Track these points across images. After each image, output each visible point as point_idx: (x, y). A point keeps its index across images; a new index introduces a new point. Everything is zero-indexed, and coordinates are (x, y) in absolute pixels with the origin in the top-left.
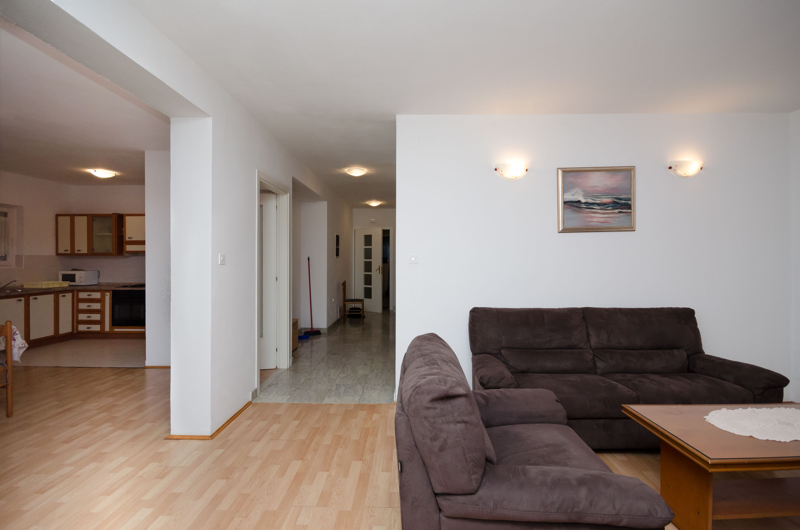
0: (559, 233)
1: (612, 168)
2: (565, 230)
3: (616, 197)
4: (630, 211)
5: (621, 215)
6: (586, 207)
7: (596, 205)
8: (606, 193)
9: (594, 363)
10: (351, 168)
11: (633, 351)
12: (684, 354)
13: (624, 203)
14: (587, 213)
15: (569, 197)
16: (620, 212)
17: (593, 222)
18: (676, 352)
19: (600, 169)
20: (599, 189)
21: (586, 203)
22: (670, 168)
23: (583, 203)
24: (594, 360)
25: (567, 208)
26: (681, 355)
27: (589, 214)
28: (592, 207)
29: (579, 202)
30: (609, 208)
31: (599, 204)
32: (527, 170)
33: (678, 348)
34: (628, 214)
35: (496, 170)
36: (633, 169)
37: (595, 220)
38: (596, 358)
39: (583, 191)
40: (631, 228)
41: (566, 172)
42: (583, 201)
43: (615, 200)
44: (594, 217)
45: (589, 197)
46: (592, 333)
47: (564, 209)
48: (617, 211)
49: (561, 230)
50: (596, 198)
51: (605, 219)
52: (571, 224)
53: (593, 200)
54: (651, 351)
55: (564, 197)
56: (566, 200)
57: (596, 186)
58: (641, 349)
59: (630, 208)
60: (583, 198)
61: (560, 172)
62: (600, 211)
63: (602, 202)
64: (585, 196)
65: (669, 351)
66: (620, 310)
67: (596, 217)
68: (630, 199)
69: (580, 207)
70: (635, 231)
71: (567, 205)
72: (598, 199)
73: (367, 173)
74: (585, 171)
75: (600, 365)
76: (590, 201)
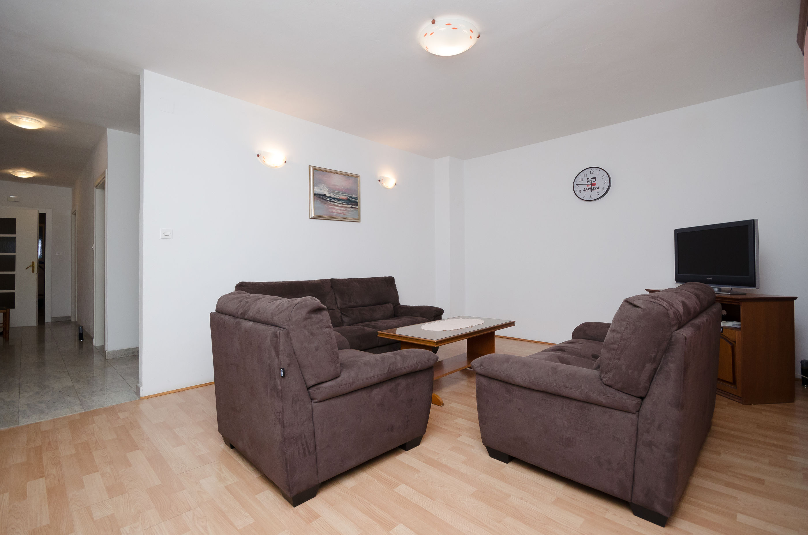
0: (310, 219)
1: (346, 173)
2: (315, 217)
3: (349, 195)
4: (357, 207)
5: (353, 209)
6: (330, 200)
7: (336, 200)
8: (343, 192)
9: (342, 319)
10: (18, 115)
11: (365, 308)
12: (392, 306)
13: (354, 201)
14: (330, 205)
15: (319, 191)
16: (352, 207)
17: (334, 212)
18: (388, 305)
19: (339, 172)
20: (338, 188)
21: (330, 197)
22: (379, 181)
23: (327, 197)
24: (342, 317)
25: (316, 199)
26: (390, 306)
27: (332, 206)
28: (333, 201)
29: (325, 195)
30: (344, 203)
31: (338, 200)
32: (285, 162)
33: (388, 303)
34: (357, 209)
35: (258, 156)
36: (359, 177)
37: (336, 211)
38: (342, 316)
39: (328, 188)
40: (358, 220)
41: (316, 170)
42: (328, 195)
43: (349, 198)
44: (335, 209)
45: (332, 193)
46: (337, 297)
47: (314, 199)
48: (350, 206)
49: (312, 216)
50: (336, 194)
51: (342, 211)
52: (320, 213)
53: (334, 195)
54: (375, 306)
55: (314, 190)
56: (316, 193)
57: (337, 185)
58: (369, 305)
59: (357, 205)
60: (327, 193)
61: (312, 169)
62: (338, 205)
63: (340, 198)
64: (330, 191)
65: (384, 305)
66: (354, 279)
67: (336, 209)
68: (357, 199)
69: (326, 200)
70: (360, 222)
71: (316, 197)
72: (338, 196)
73: (45, 128)
74: (329, 172)
75: (346, 319)
76: (333, 196)
